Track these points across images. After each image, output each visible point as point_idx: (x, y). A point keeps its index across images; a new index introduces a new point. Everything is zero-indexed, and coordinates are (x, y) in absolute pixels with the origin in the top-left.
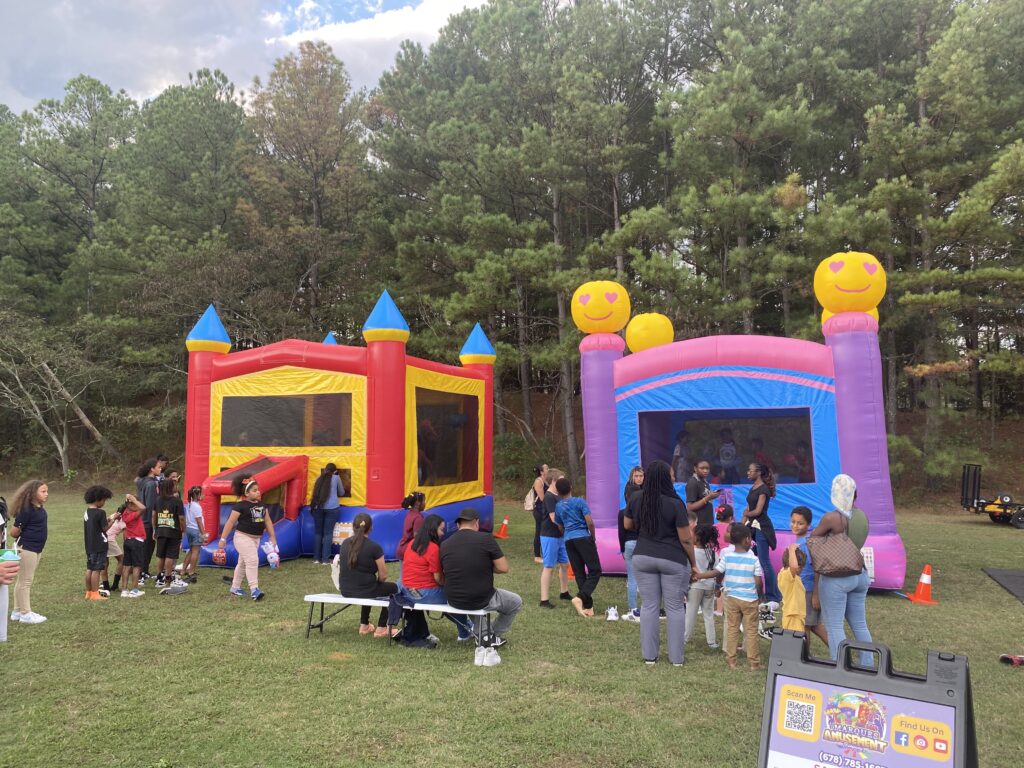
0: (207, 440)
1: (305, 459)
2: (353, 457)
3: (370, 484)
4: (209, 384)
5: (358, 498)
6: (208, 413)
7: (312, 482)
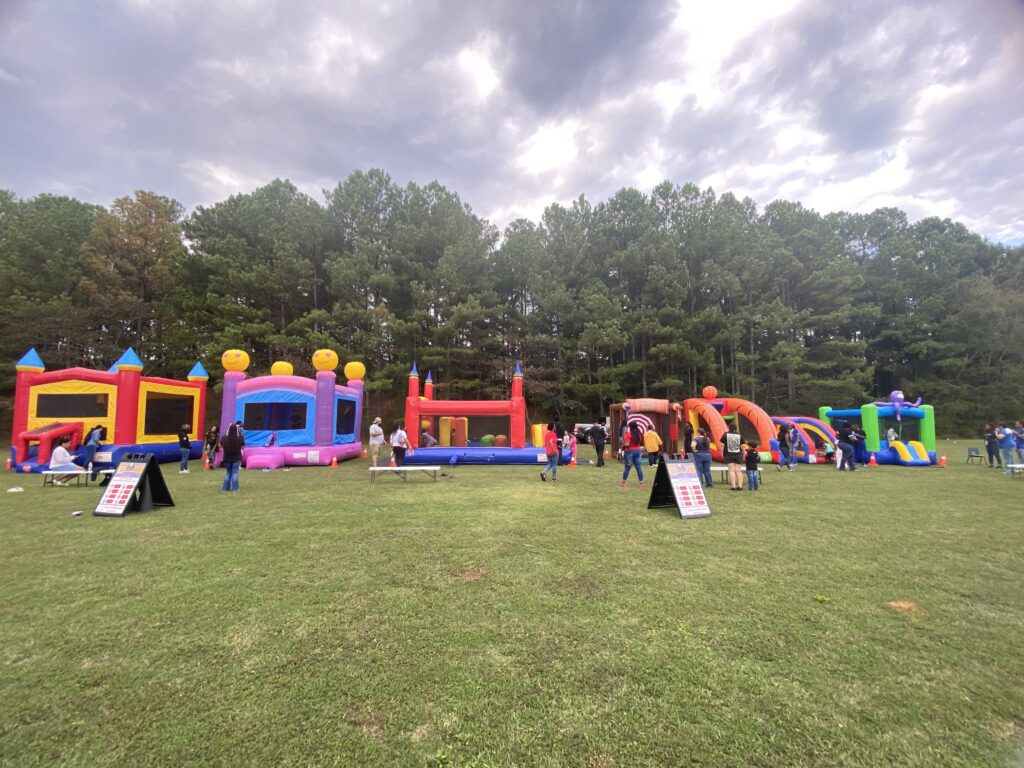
0: (27, 415)
1: (81, 424)
2: (109, 422)
3: (116, 434)
4: (28, 387)
5: (110, 440)
6: (27, 402)
7: (85, 434)
